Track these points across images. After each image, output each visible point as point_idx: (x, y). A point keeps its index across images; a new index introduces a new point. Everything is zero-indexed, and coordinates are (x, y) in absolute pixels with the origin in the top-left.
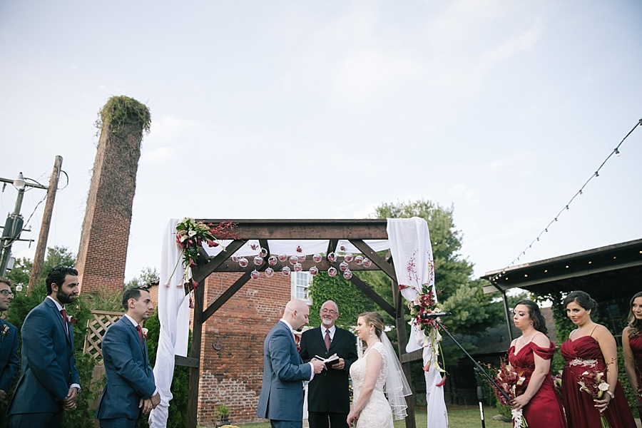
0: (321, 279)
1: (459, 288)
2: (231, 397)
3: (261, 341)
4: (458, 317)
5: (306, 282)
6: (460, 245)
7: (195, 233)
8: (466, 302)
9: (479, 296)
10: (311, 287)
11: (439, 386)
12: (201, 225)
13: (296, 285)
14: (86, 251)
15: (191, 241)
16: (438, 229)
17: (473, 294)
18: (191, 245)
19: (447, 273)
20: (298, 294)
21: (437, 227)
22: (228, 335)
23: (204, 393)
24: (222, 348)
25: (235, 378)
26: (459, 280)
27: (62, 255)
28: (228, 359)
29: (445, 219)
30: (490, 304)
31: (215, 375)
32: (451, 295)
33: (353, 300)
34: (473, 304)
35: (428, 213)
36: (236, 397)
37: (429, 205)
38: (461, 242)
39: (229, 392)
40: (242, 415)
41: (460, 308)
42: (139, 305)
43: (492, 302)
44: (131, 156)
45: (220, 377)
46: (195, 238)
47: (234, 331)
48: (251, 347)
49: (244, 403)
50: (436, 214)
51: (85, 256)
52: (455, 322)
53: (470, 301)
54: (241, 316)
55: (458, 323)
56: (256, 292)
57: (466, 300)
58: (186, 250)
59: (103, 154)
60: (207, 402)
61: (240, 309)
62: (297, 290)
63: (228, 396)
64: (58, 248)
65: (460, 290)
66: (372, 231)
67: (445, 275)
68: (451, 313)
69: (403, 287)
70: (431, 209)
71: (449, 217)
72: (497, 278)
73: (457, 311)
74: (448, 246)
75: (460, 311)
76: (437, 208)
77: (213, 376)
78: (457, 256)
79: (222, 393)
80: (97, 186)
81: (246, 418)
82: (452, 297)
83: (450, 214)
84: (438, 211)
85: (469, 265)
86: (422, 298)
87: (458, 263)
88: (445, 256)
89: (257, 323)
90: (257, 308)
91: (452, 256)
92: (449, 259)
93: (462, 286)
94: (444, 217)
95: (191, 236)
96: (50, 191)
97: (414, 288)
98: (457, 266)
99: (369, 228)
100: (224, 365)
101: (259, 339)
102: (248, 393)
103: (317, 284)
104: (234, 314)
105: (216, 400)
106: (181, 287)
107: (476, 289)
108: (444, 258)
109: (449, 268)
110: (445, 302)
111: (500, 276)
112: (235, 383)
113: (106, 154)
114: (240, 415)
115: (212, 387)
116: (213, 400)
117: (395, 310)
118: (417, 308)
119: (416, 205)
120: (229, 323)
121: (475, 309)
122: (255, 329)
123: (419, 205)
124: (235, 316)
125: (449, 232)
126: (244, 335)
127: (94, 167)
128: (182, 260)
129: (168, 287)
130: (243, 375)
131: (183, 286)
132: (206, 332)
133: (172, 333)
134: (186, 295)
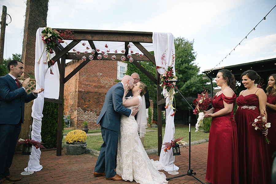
0: (131, 70)
1: (193, 77)
2: (90, 119)
3: (103, 96)
4: (191, 90)
5: (124, 71)
6: (195, 59)
7: (51, 35)
8: (195, 83)
9: (201, 81)
10: (126, 73)
11: (172, 115)
12: (55, 31)
13: (119, 72)
14: (25, 55)
15: (49, 40)
16: (186, 51)
17: (198, 80)
18: (50, 42)
19: (188, 70)
20: (120, 76)
21: (186, 49)
22: (88, 92)
23: (78, 116)
24: (86, 98)
25: (92, 111)
26: (193, 74)
27: (19, 58)
28: (88, 103)
29: (189, 46)
30: (205, 85)
31: (83, 109)
32: (189, 80)
33: (145, 80)
34: (198, 84)
35: (182, 44)
36: (92, 119)
37: (183, 40)
38: (196, 58)
39: (89, 116)
40: (95, 126)
41: (192, 86)
42: (16, 69)
43: (206, 84)
44: (43, 9)
45: (85, 110)
46: (52, 38)
47: (91, 91)
48: (99, 98)
49: (96, 121)
50: (185, 44)
51: (25, 57)
52: (189, 91)
53: (196, 83)
54: (94, 84)
55: (191, 92)
56: (101, 74)
57: (195, 82)
58: (48, 44)
59: (29, 8)
60: (79, 120)
61: (94, 81)
62: (120, 74)
63: (88, 118)
64: (17, 55)
65: (193, 78)
66: (145, 38)
67: (187, 71)
68: (188, 88)
69: (158, 67)
70: (184, 42)
71: (191, 46)
72: (209, 73)
73: (191, 87)
74: (190, 59)
75: (192, 87)
76: (186, 41)
77: (82, 110)
78: (193, 63)
79: (86, 117)
80: (28, 24)
81: (96, 127)
82: (189, 81)
83: (192, 44)
84: (187, 43)
85: (198, 68)
86: (167, 73)
87: (194, 66)
88: (188, 63)
89: (101, 88)
90: (102, 81)
91: (191, 64)
92: (190, 65)
93: (194, 76)
94: (189, 45)
95: (49, 36)
96: (2, 24)
97: (164, 68)
98: (192, 67)
99: (143, 37)
100: (87, 105)
101: (102, 95)
102: (97, 117)
103: (129, 72)
104: (91, 84)
105: (83, 119)
106: (46, 63)
107: (200, 78)
108: (187, 64)
109: (189, 68)
110: (186, 83)
111: (211, 72)
112: (91, 113)
113: (30, 8)
114: (94, 126)
115: (81, 114)
116: (82, 120)
117: (156, 81)
118: (165, 78)
119: (177, 39)
120: (88, 87)
121: (199, 86)
122: (100, 91)
123: (178, 39)
124: (92, 84)
125: (191, 52)
126: (96, 93)
127: (26, 14)
128: (46, 50)
129: (39, 63)
130: (95, 109)
131: (47, 63)
132: (79, 91)
133: (42, 86)
134: (49, 67)
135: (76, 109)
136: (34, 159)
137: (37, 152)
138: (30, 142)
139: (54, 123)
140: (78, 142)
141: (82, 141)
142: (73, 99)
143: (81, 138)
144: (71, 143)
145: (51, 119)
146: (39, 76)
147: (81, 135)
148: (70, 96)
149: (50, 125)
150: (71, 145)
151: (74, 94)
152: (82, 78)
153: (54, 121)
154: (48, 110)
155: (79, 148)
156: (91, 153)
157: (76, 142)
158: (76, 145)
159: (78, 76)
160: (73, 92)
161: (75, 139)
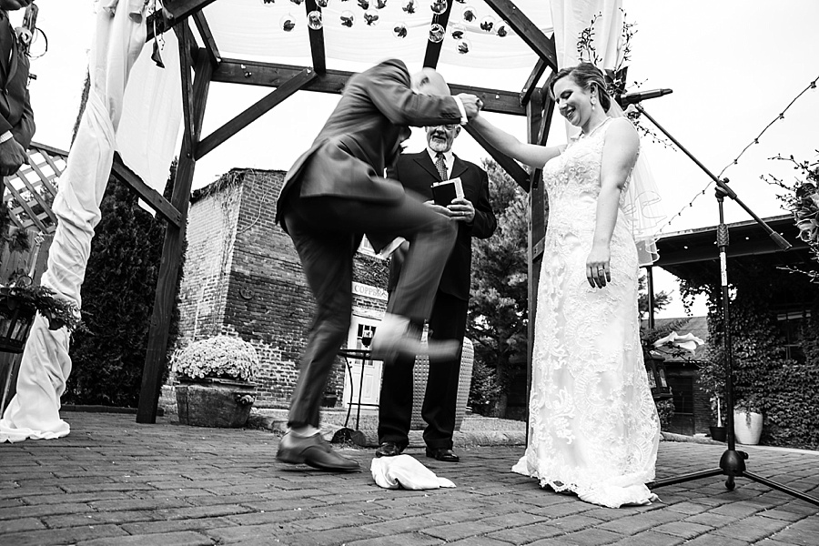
3: (308, 298)
22: (263, 281)
24: (254, 297)
25: (268, 340)
28: (260, 314)
31: (240, 333)
36: (267, 367)
40: (274, 391)
45: (246, 336)
47: (271, 277)
48: (293, 302)
49: (278, 376)
54: (283, 258)
61: (283, 248)
77: (237, 333)
81: (279, 396)
100: (254, 321)
101: (307, 294)
102: (285, 363)
104: (273, 254)
112: (267, 347)
114: (271, 391)
120: (265, 265)
124: (276, 257)
126: (286, 284)
129: (113, 16)
130: (279, 338)
131: (145, 19)
132: (233, 273)
133: (111, 99)
134: (148, 39)
135: (218, 331)
136: (39, 387)
137: (52, 359)
138: (28, 292)
139: (142, 312)
140: (225, 376)
141: (239, 375)
142: (212, 299)
143: (236, 363)
144: (198, 380)
145: (133, 297)
146: (105, 63)
147: (238, 353)
148: (203, 288)
149: (128, 318)
150: (196, 387)
151: (216, 281)
152: (247, 233)
153: (142, 307)
154: (127, 262)
155: (225, 403)
156: (270, 426)
157: (216, 376)
158: (216, 388)
159: (236, 225)
160: (215, 276)
161: (214, 365)
